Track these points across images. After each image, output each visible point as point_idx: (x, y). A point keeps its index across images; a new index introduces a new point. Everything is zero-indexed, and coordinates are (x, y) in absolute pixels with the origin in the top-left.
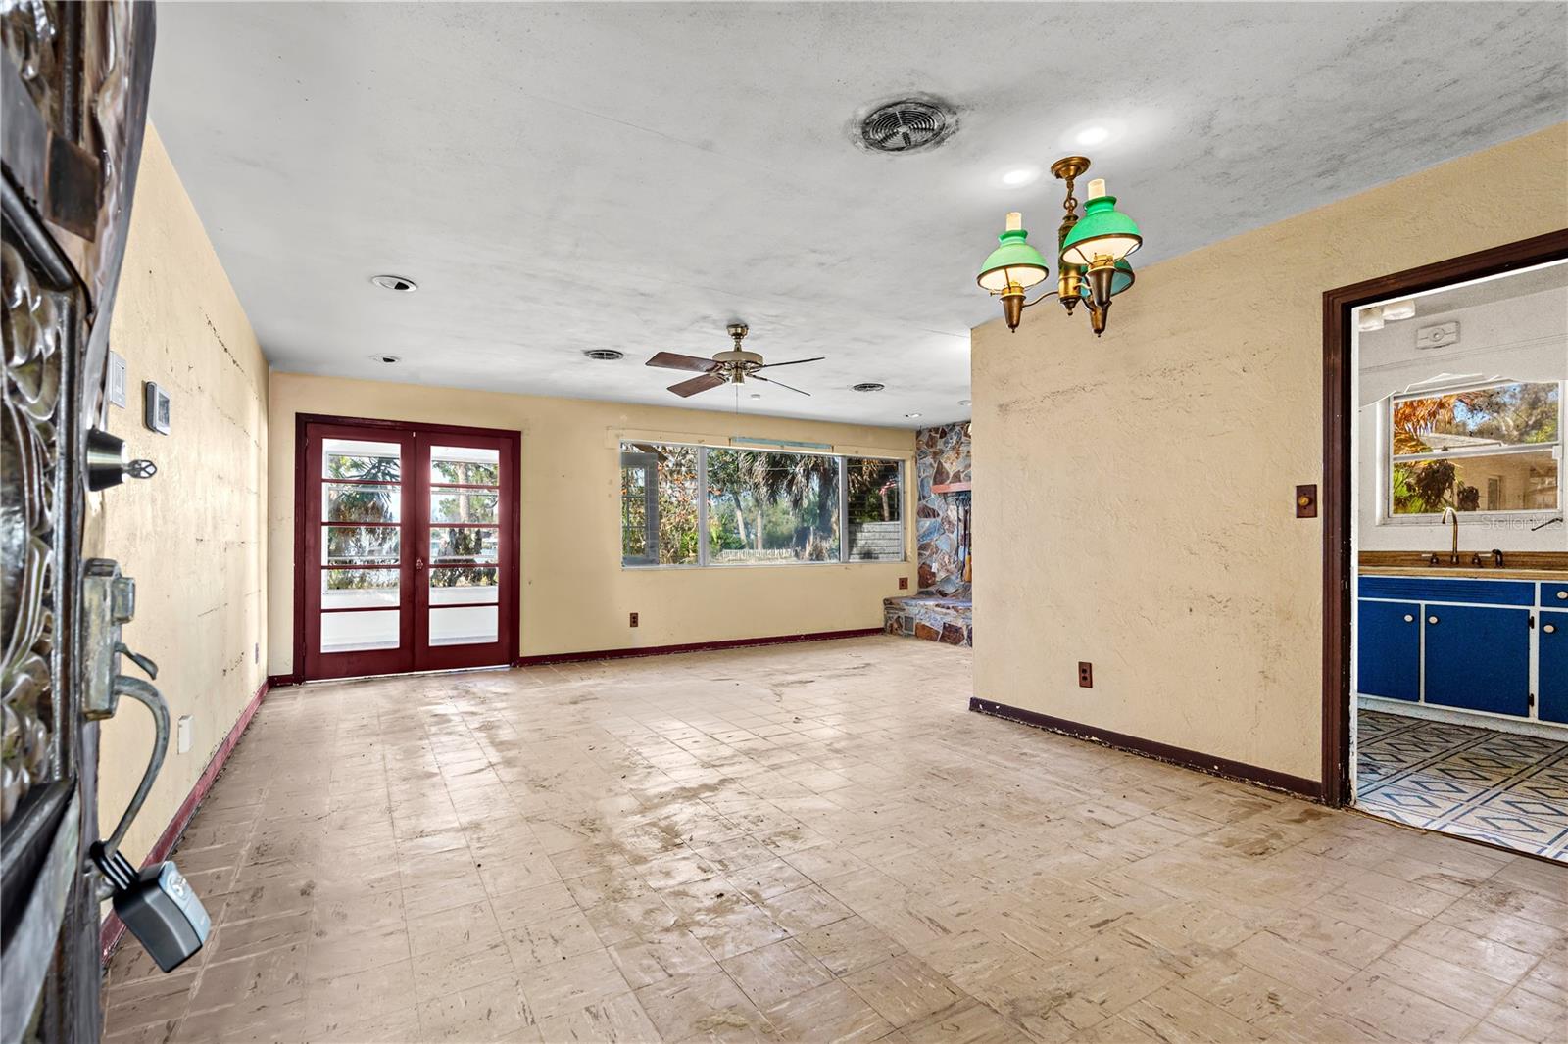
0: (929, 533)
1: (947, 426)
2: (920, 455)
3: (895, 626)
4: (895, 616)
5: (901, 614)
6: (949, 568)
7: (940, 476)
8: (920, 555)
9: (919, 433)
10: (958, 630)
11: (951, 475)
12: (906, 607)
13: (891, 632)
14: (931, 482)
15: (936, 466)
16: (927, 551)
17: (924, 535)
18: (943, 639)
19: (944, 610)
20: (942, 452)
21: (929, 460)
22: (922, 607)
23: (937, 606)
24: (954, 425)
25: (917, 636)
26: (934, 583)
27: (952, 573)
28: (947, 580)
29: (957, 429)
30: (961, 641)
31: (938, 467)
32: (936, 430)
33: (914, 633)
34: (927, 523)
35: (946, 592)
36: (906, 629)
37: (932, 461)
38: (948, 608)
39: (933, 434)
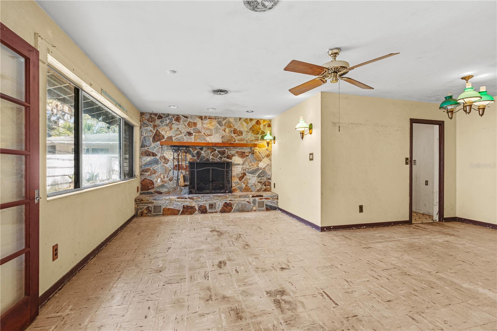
0: (150, 163)
1: (164, 114)
2: (143, 125)
3: (146, 212)
4: (145, 207)
5: (150, 205)
6: (164, 180)
7: (157, 137)
8: (141, 174)
9: (142, 114)
10: (192, 208)
11: (166, 137)
12: (154, 201)
13: (142, 215)
14: (151, 139)
15: (155, 132)
16: (148, 172)
17: (146, 164)
18: (183, 213)
19: (183, 200)
20: (159, 126)
21: (150, 128)
22: (167, 200)
23: (178, 198)
24: (168, 115)
25: (163, 215)
26: (153, 188)
27: (166, 182)
28: (162, 186)
29: (170, 117)
30: (194, 212)
31: (156, 133)
32: (156, 115)
33: (162, 213)
34: (149, 159)
35: (162, 192)
36: (154, 212)
37: (152, 129)
38: (186, 198)
39: (153, 116)
